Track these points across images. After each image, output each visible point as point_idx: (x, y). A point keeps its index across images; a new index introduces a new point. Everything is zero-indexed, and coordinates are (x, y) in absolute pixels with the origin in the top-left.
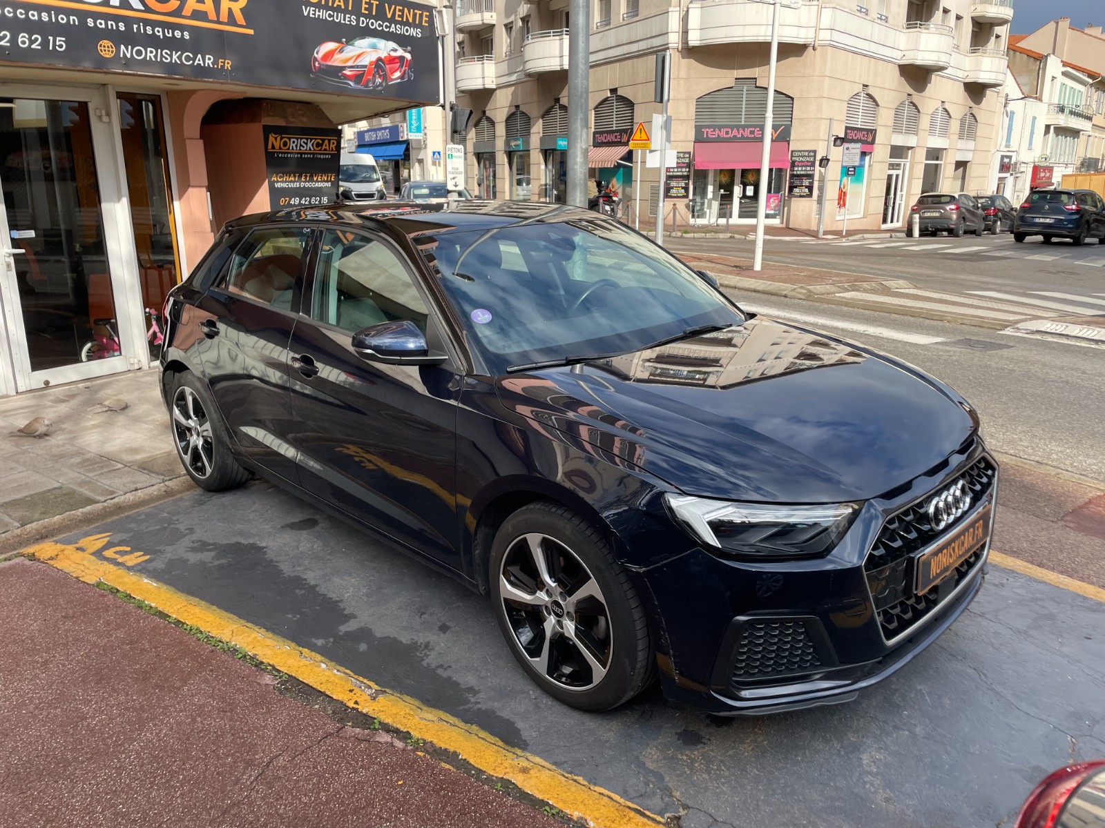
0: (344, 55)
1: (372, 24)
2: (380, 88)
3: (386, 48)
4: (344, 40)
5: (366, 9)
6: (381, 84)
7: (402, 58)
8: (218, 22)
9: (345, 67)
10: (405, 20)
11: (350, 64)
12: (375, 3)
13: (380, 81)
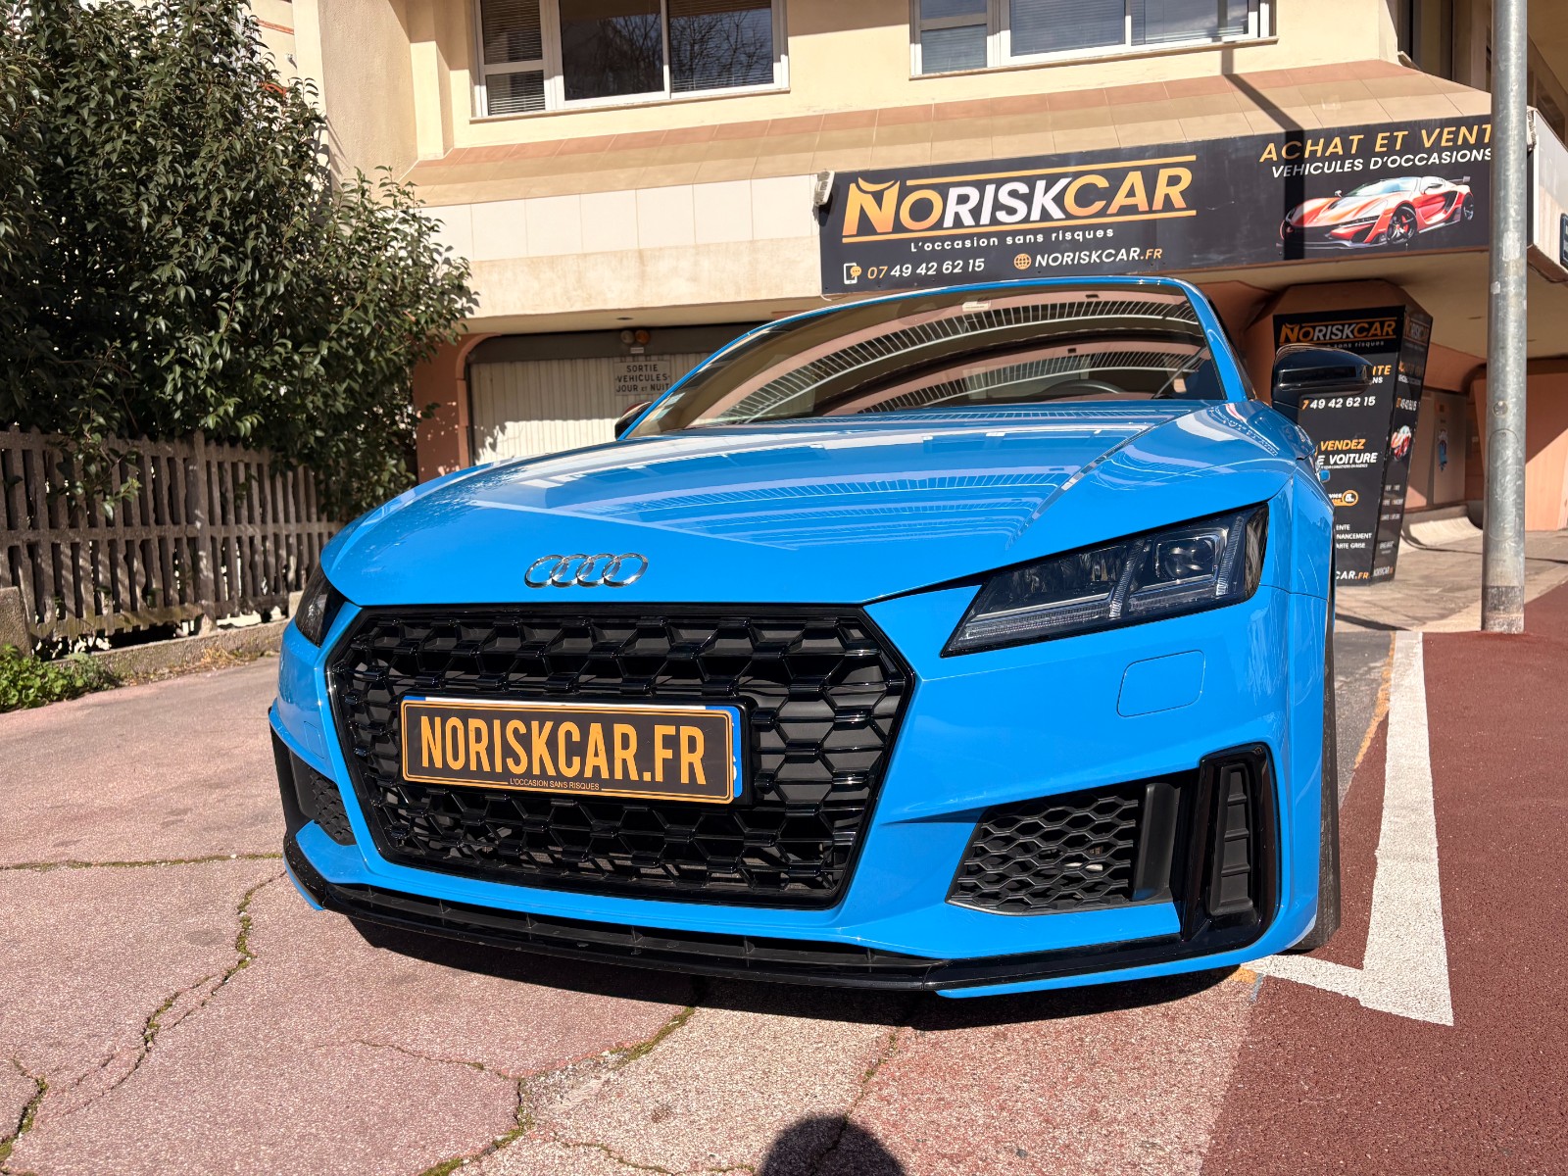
0: (1337, 211)
1: (1394, 161)
2: (1402, 240)
4: (1339, 192)
5: (1382, 146)
6: (1402, 236)
8: (1151, 211)
9: (1337, 225)
10: (1460, 142)
11: (1347, 219)
12: (1400, 134)
13: (1402, 231)
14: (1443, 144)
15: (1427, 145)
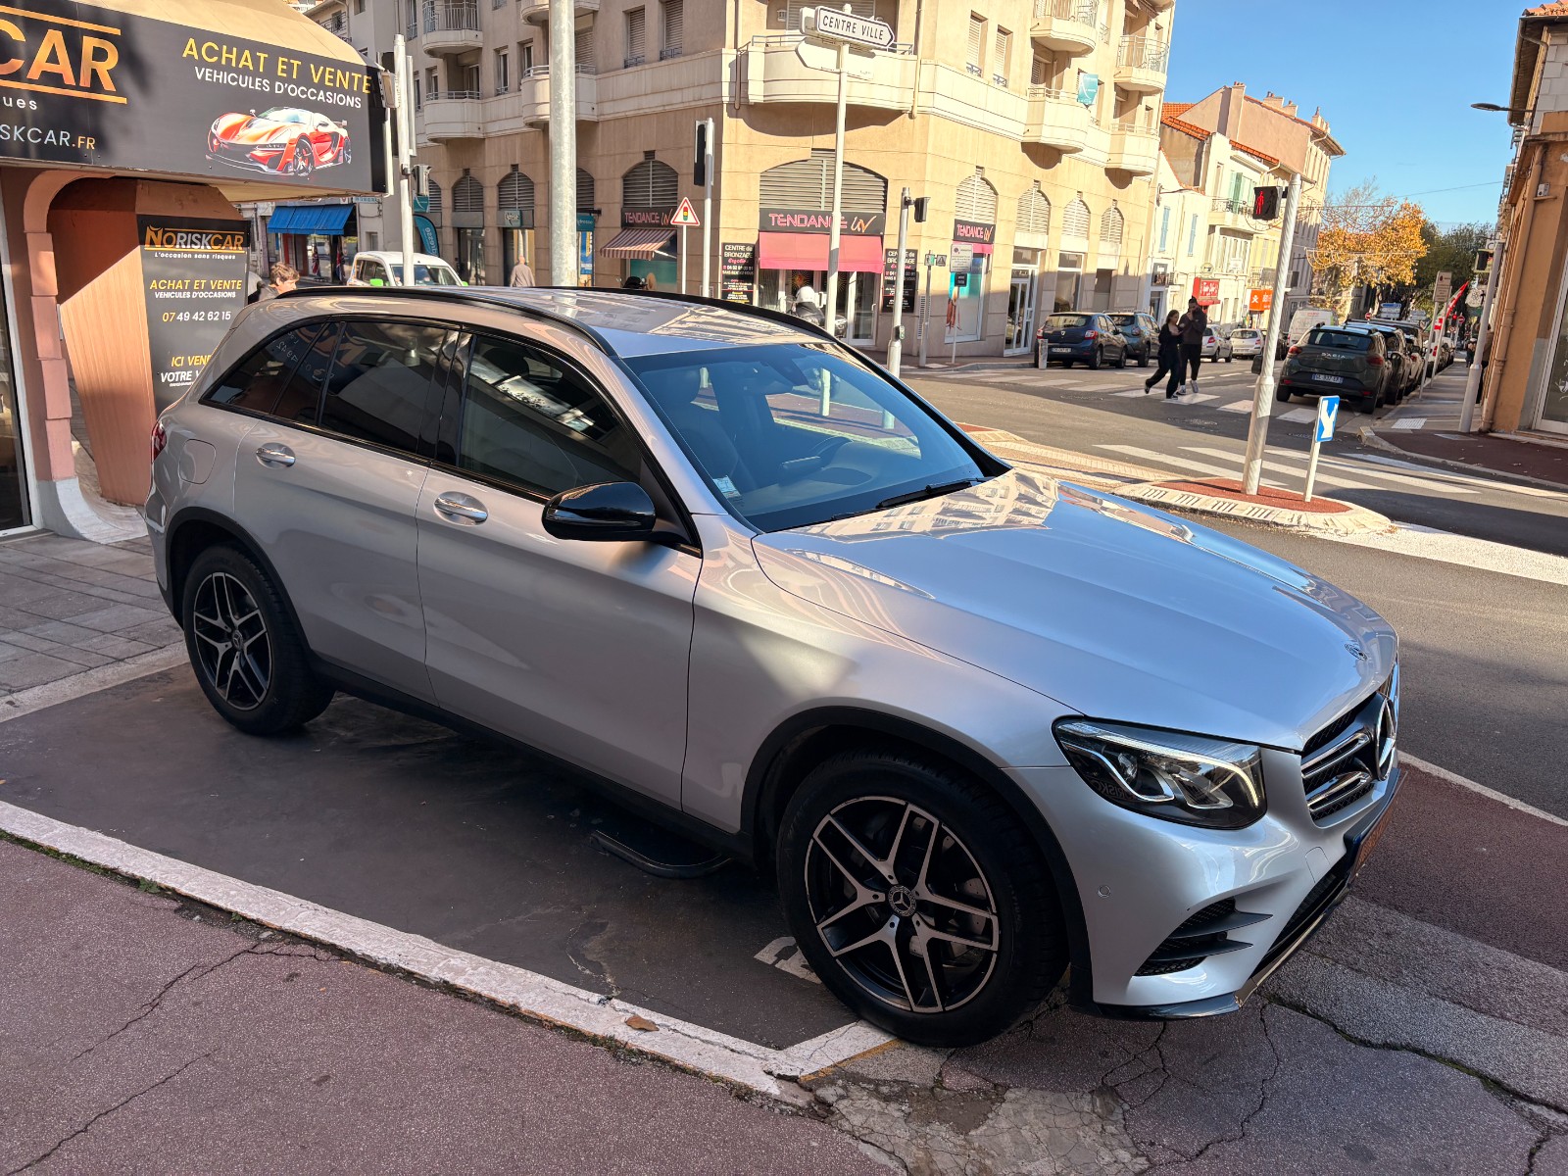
0: (254, 131)
1: (293, 90)
2: (305, 174)
3: (311, 122)
4: (253, 111)
5: (283, 71)
6: (305, 169)
7: (335, 135)
8: (77, 88)
9: (255, 146)
10: (338, 85)
11: (262, 141)
12: (296, 63)
13: (304, 164)
14: (327, 83)
15: (316, 81)
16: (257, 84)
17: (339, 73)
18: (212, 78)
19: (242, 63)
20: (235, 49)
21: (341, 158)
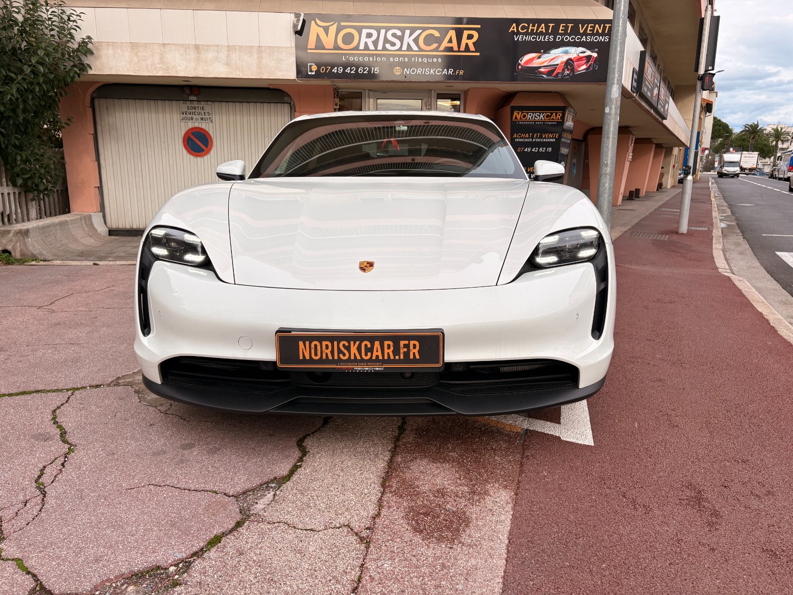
0: (541, 60)
1: (567, 38)
2: (568, 77)
4: (542, 51)
5: (562, 30)
6: (568, 75)
7: (589, 57)
8: (459, 51)
9: (541, 67)
10: (595, 32)
11: (545, 64)
12: (570, 25)
13: (568, 73)
14: (588, 32)
15: (581, 32)
16: (546, 38)
17: (597, 26)
18: (522, 39)
19: (540, 30)
20: (536, 24)
21: (591, 69)
